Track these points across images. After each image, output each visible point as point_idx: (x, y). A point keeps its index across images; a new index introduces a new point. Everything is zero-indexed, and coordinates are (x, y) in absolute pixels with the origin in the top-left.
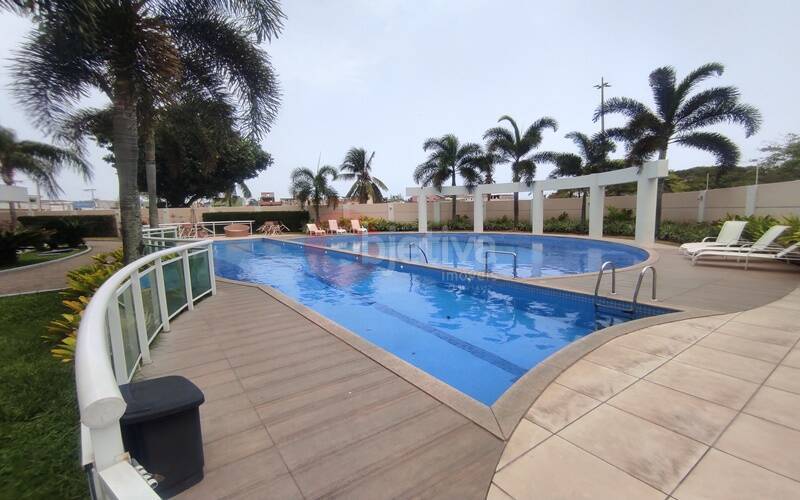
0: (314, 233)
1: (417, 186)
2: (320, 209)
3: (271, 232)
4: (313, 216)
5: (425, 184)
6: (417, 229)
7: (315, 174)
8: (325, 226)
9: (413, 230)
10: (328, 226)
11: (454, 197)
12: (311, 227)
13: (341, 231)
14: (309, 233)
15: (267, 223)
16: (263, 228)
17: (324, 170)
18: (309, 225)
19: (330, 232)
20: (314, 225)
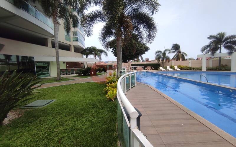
0: (162, 70)
1: (202, 54)
2: (164, 63)
3: (149, 69)
4: (162, 65)
5: (206, 53)
6: (201, 70)
7: (163, 52)
8: (166, 68)
9: (199, 70)
10: (167, 68)
11: (220, 58)
12: (161, 68)
13: (171, 69)
14: (160, 70)
15: (148, 67)
16: (147, 68)
17: (166, 50)
18: (160, 68)
19: (167, 70)
20: (162, 68)
